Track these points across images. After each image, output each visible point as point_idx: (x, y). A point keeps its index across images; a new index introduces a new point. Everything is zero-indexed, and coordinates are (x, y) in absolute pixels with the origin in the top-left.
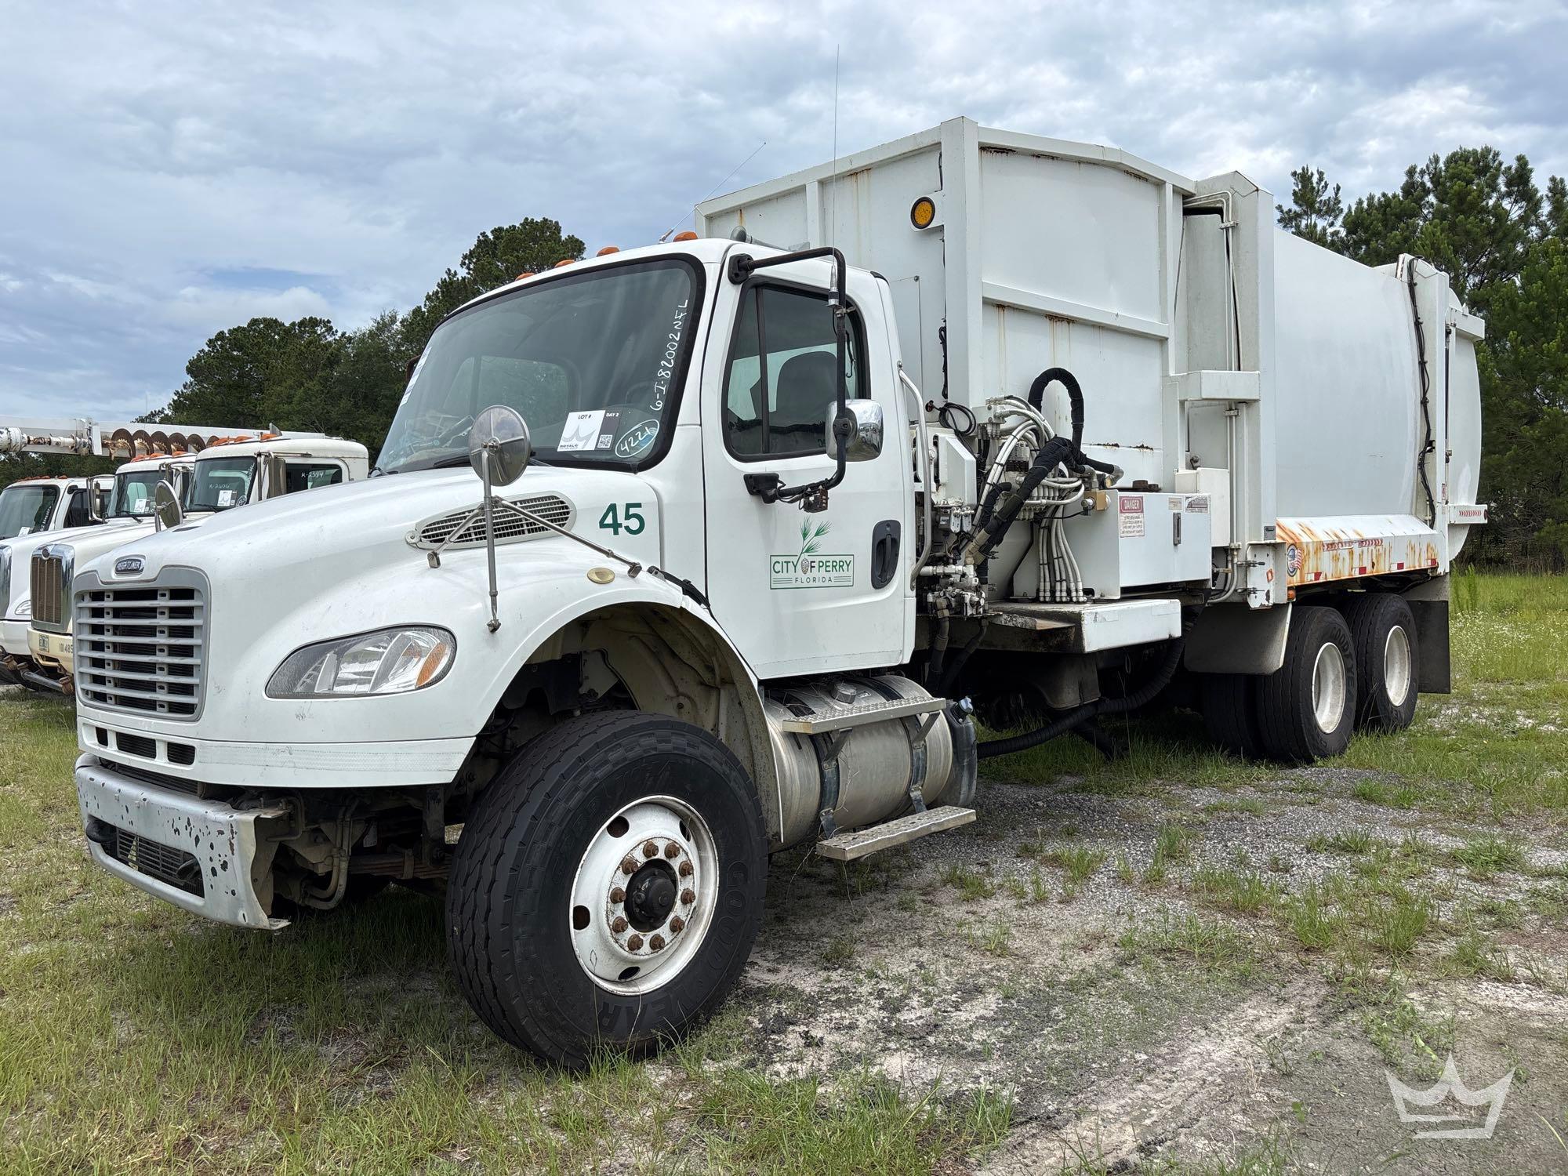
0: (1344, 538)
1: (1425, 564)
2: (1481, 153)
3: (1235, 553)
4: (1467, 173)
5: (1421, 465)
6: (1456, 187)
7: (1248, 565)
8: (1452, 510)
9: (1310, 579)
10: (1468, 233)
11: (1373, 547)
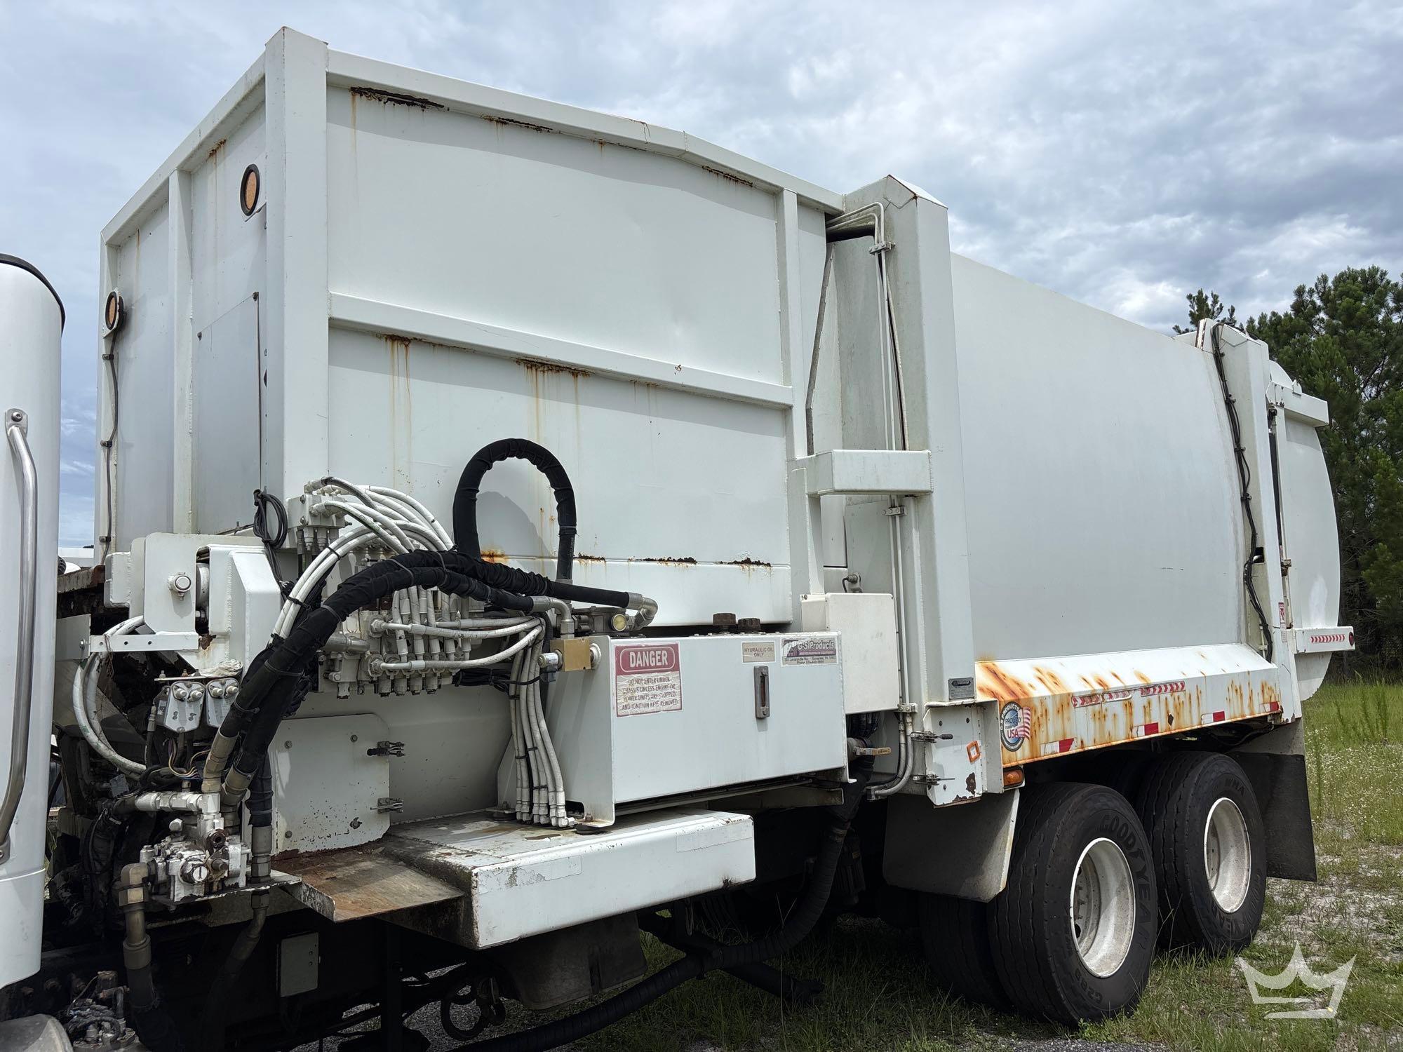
0: (1114, 684)
1: (1261, 710)
2: (1369, 272)
3: (909, 720)
4: (1356, 291)
5: (1248, 578)
6: (1344, 304)
7: (929, 739)
8: (1299, 635)
9: (1051, 750)
10: (1359, 346)
11: (1168, 695)
